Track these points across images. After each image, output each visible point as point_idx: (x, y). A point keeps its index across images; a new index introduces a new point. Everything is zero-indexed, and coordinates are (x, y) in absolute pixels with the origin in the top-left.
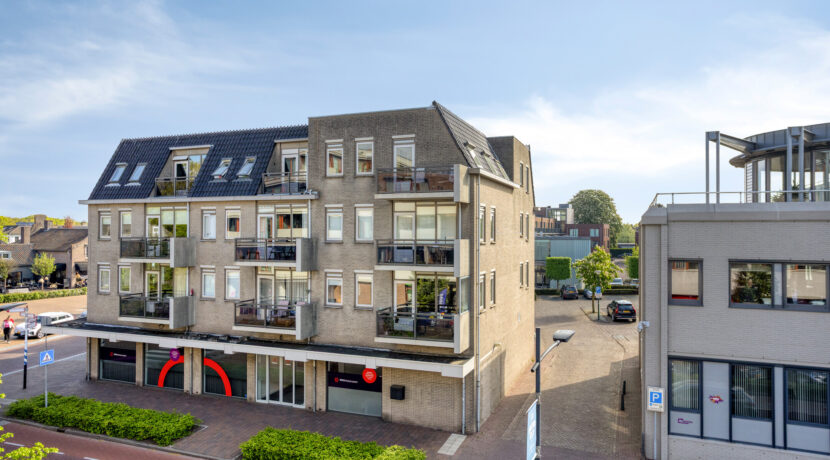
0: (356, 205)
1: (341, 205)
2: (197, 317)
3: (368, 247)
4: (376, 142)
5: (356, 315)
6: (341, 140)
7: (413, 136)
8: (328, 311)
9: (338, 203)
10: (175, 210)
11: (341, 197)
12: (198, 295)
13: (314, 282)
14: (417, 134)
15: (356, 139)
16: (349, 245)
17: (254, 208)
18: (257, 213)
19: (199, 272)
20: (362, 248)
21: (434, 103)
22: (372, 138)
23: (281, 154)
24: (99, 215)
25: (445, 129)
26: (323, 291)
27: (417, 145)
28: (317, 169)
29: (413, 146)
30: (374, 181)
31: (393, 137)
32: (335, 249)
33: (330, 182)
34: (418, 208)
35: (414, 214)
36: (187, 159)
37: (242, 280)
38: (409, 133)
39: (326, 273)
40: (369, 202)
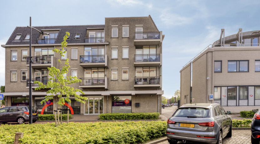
0: (123, 47)
1: (117, 47)
3: (127, 60)
4: (130, 27)
5: (123, 82)
6: (118, 26)
7: (142, 25)
8: (112, 82)
9: (116, 46)
10: (48, 49)
11: (117, 44)
13: (107, 72)
14: (144, 25)
15: (123, 26)
16: (120, 60)
17: (83, 48)
18: (84, 50)
20: (125, 60)
21: (150, 16)
22: (128, 25)
23: (89, 34)
24: (11, 52)
25: (153, 24)
26: (110, 75)
27: (143, 28)
28: (108, 35)
29: (142, 29)
30: (129, 39)
31: (136, 25)
32: (115, 61)
33: (113, 39)
34: (144, 48)
35: (142, 49)
36: (49, 35)
37: (78, 73)
38: (141, 24)
39: (112, 69)
40: (127, 46)
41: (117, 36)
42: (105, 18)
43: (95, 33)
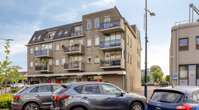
0: (95, 36)
1: (91, 37)
2: (54, 71)
3: (98, 47)
4: (100, 19)
5: (95, 65)
6: (91, 20)
7: (110, 16)
8: (88, 65)
9: (90, 36)
10: (48, 44)
12: (55, 65)
13: (84, 58)
14: (111, 16)
15: (95, 19)
16: (93, 47)
17: (68, 41)
18: (69, 42)
19: (55, 59)
20: (96, 47)
21: (115, 7)
22: (99, 18)
23: (75, 29)
24: (30, 48)
25: (118, 13)
26: (86, 60)
27: (110, 18)
28: (84, 29)
29: (109, 19)
30: (99, 30)
31: (104, 17)
32: (89, 49)
33: (88, 31)
34: (111, 35)
35: (110, 37)
36: (51, 34)
37: (65, 60)
38: (108, 16)
39: (87, 55)
40: (98, 35)
41: (90, 28)
42: (82, 16)
43: (79, 28)
